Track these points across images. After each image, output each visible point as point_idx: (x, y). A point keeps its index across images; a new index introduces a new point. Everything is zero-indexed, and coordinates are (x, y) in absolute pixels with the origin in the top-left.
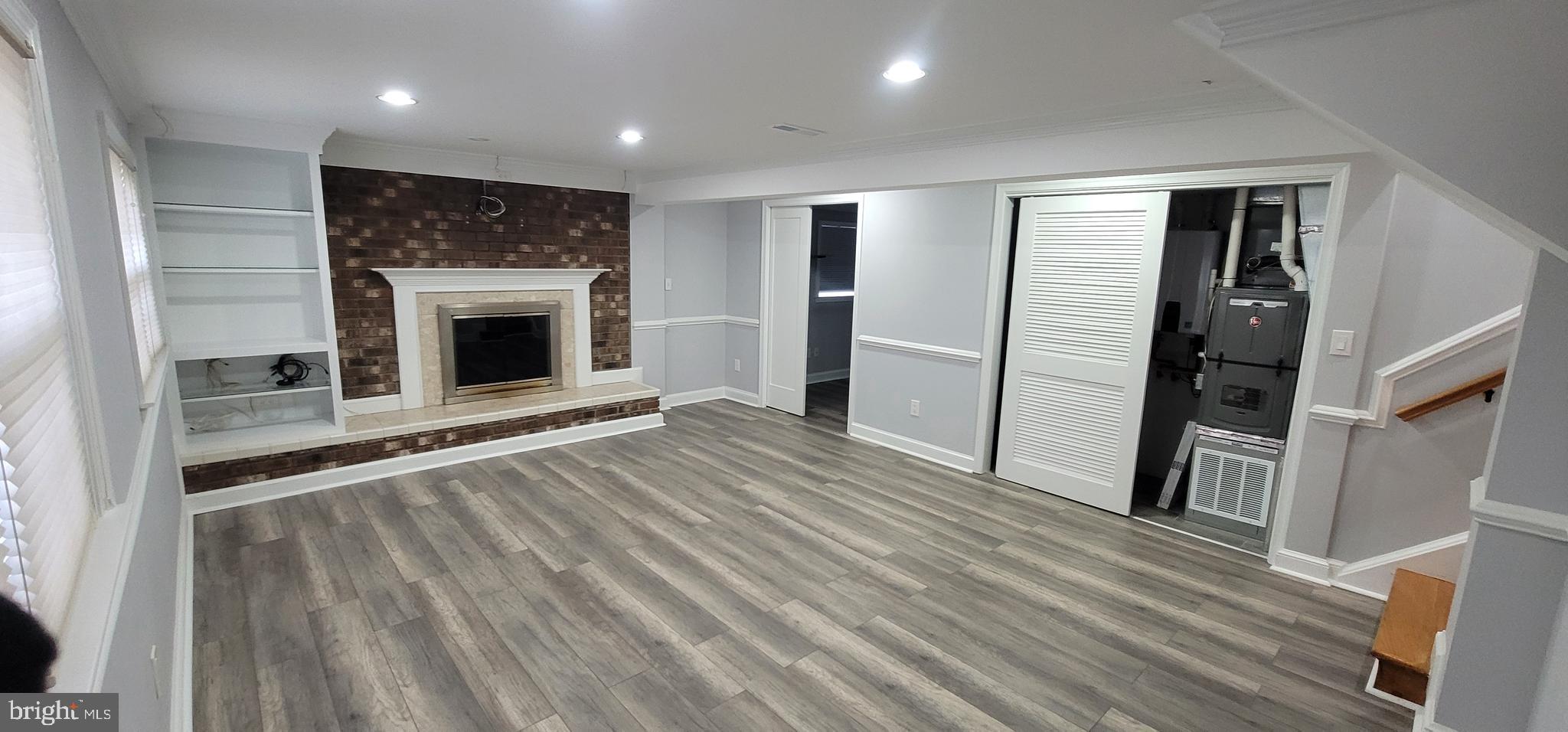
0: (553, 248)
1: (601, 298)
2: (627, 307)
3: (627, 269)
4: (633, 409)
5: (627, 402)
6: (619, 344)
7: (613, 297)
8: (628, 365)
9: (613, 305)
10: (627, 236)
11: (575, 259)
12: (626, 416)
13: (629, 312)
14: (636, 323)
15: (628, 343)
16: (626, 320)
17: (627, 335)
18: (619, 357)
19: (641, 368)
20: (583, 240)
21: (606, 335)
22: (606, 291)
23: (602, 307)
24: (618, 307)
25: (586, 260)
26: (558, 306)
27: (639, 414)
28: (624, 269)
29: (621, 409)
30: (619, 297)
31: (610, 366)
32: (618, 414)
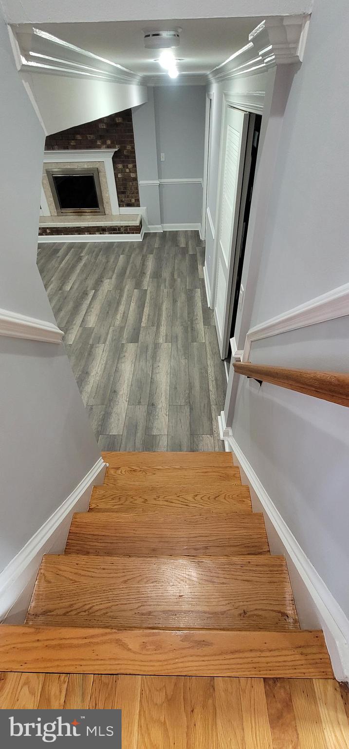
0: (92, 136)
1: (120, 166)
2: (135, 172)
3: (133, 148)
4: (125, 230)
5: (122, 226)
6: (133, 194)
7: (127, 166)
8: (138, 206)
9: (127, 170)
10: (131, 126)
11: (104, 143)
12: (122, 233)
13: (137, 175)
14: (141, 182)
15: (138, 193)
16: (135, 179)
17: (137, 188)
18: (133, 200)
19: (145, 208)
20: (107, 131)
21: (125, 188)
22: (123, 162)
23: (122, 171)
24: (130, 172)
25: (110, 143)
26: (98, 171)
27: (128, 233)
28: (132, 148)
29: (119, 229)
30: (130, 166)
31: (129, 205)
32: (118, 232)
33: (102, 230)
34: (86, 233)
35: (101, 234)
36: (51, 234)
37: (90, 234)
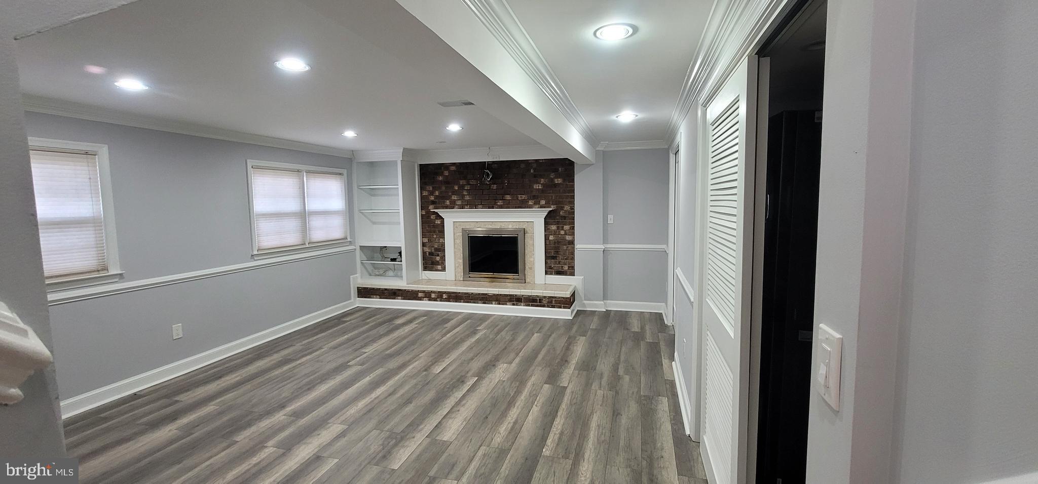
0: (524, 197)
1: (554, 227)
2: (573, 234)
3: (573, 208)
4: (548, 302)
5: (545, 297)
6: (566, 259)
7: (563, 227)
8: (573, 274)
9: (562, 232)
10: (573, 186)
11: (537, 203)
12: (544, 306)
13: (574, 238)
14: (578, 246)
15: (573, 259)
16: (572, 243)
17: (573, 253)
18: (566, 268)
19: (583, 277)
20: (542, 191)
21: (557, 252)
22: (558, 223)
23: (555, 234)
24: (566, 234)
25: (544, 203)
26: (524, 231)
27: (553, 307)
28: (570, 208)
29: (540, 300)
30: (567, 227)
31: (559, 273)
32: (538, 304)
33: (516, 300)
34: (494, 303)
35: (514, 305)
36: (448, 300)
37: (499, 304)
